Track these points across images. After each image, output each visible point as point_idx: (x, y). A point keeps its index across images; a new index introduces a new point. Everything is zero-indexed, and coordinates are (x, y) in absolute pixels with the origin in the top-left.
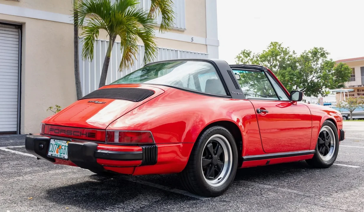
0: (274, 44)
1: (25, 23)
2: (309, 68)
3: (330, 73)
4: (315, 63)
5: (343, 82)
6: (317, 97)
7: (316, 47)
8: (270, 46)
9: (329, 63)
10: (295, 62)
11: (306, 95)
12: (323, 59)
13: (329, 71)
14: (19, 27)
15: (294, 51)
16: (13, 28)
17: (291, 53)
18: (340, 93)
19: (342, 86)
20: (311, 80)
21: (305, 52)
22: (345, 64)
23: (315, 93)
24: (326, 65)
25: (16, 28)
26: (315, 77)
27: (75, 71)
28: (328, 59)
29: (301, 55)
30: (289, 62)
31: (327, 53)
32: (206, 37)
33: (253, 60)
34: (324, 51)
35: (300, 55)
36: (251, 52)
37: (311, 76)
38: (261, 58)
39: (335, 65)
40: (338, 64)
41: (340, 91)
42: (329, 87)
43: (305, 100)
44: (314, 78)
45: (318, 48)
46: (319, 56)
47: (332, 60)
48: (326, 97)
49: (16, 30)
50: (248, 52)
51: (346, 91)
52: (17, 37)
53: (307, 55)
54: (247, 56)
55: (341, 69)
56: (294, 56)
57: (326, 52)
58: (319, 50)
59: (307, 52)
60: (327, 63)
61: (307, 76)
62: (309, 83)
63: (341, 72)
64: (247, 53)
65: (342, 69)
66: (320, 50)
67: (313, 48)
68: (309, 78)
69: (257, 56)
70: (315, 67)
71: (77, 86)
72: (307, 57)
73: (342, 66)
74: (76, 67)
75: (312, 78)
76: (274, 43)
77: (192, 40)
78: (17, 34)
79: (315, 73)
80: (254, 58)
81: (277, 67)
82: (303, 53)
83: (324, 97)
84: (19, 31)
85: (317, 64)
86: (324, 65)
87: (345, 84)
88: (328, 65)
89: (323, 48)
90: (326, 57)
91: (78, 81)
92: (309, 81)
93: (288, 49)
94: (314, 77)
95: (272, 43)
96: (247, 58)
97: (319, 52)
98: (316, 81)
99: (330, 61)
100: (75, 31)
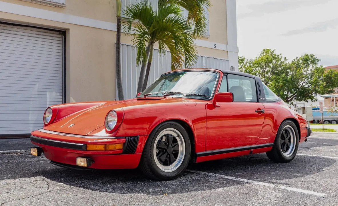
0: (267, 51)
1: (69, 29)
2: (301, 74)
3: (320, 79)
4: (306, 69)
5: (333, 88)
6: (307, 102)
7: (307, 54)
8: (262, 52)
9: (320, 69)
10: (287, 69)
11: (296, 100)
12: (313, 65)
13: (319, 77)
14: (63, 33)
15: (285, 57)
16: (57, 34)
17: (283, 60)
18: (331, 98)
19: (332, 92)
20: (302, 86)
21: (296, 59)
22: (335, 71)
23: (305, 98)
24: (317, 71)
25: (60, 34)
26: (306, 83)
27: (117, 75)
28: (319, 66)
29: (293, 62)
30: (280, 69)
31: (318, 60)
32: (227, 44)
33: (247, 66)
34: (314, 58)
35: (291, 61)
36: (244, 58)
37: (302, 82)
38: (254, 65)
39: (325, 72)
40: (329, 70)
41: (331, 96)
42: (319, 92)
43: (295, 105)
44: (304, 84)
45: (309, 55)
46: (309, 63)
47: (322, 67)
48: (315, 102)
49: (60, 36)
50: (242, 58)
51: (336, 97)
52: (61, 42)
53: (299, 62)
54: (241, 62)
55: (331, 75)
56: (286, 62)
57: (316, 58)
58: (309, 57)
59: (298, 58)
60: (317, 69)
61: (298, 82)
62: (300, 88)
63: (331, 78)
64: (241, 60)
65: (333, 75)
66: (311, 57)
67: (304, 55)
68: (300, 84)
69: (250, 63)
70: (305, 73)
71: (119, 90)
72: (299, 63)
73: (332, 73)
74: (118, 72)
75: (302, 84)
76: (267, 49)
77: (215, 47)
78: (61, 39)
79: (306, 79)
80: (247, 64)
81: (269, 74)
82: (295, 60)
83: (314, 102)
84: (62, 37)
85: (308, 70)
86: (315, 71)
87: (335, 90)
88: (319, 71)
89: (313, 55)
90: (316, 64)
91: (120, 85)
92: (300, 87)
93: (280, 56)
94: (304, 82)
95: (264, 50)
96: (240, 64)
97: (310, 59)
98: (307, 86)
99: (320, 67)
100: (117, 37)
